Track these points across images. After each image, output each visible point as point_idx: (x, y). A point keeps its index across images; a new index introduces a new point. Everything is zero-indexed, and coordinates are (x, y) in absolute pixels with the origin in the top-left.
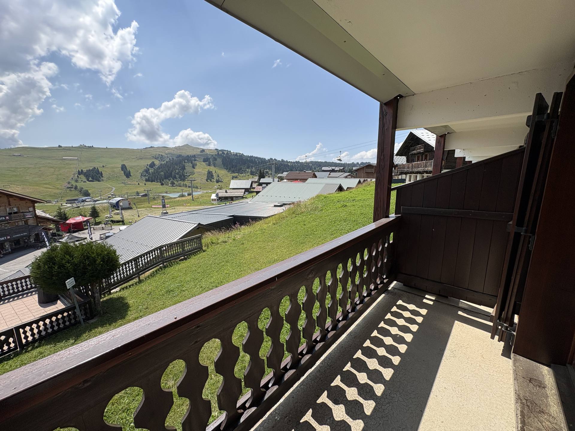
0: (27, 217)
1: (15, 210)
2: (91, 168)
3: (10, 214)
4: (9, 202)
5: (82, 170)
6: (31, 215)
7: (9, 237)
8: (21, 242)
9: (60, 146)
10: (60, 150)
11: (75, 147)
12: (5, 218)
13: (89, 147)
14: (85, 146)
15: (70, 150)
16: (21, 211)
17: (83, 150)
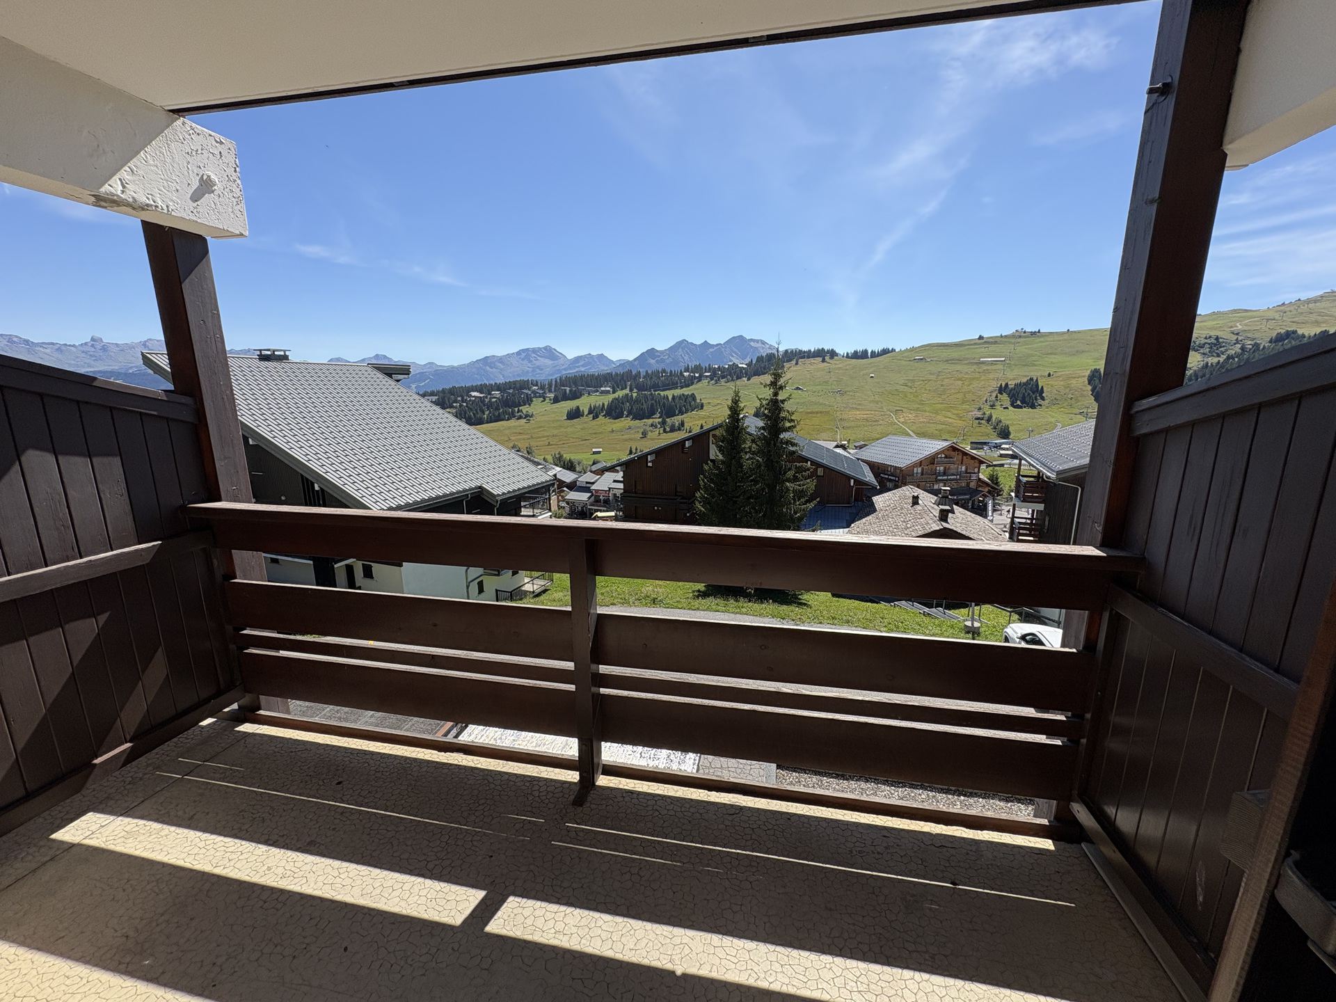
0: (972, 479)
1: (965, 469)
2: (1024, 380)
3: (961, 473)
4: (962, 460)
5: (1007, 385)
6: (975, 477)
9: (981, 338)
10: (980, 344)
11: (1006, 336)
12: (957, 477)
13: (1033, 334)
14: (1025, 332)
15: (996, 343)
16: (968, 471)
17: (1019, 340)
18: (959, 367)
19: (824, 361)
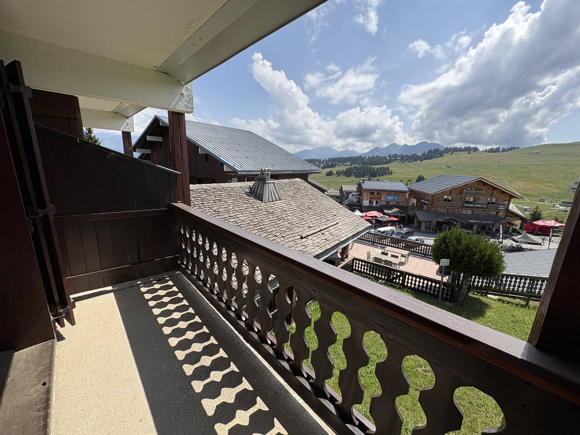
0: (499, 209)
1: (494, 200)
3: (489, 203)
4: (492, 193)
6: (503, 208)
7: (478, 221)
8: (486, 228)
12: (483, 206)
16: (498, 203)
18: (565, 158)
19: (469, 153)
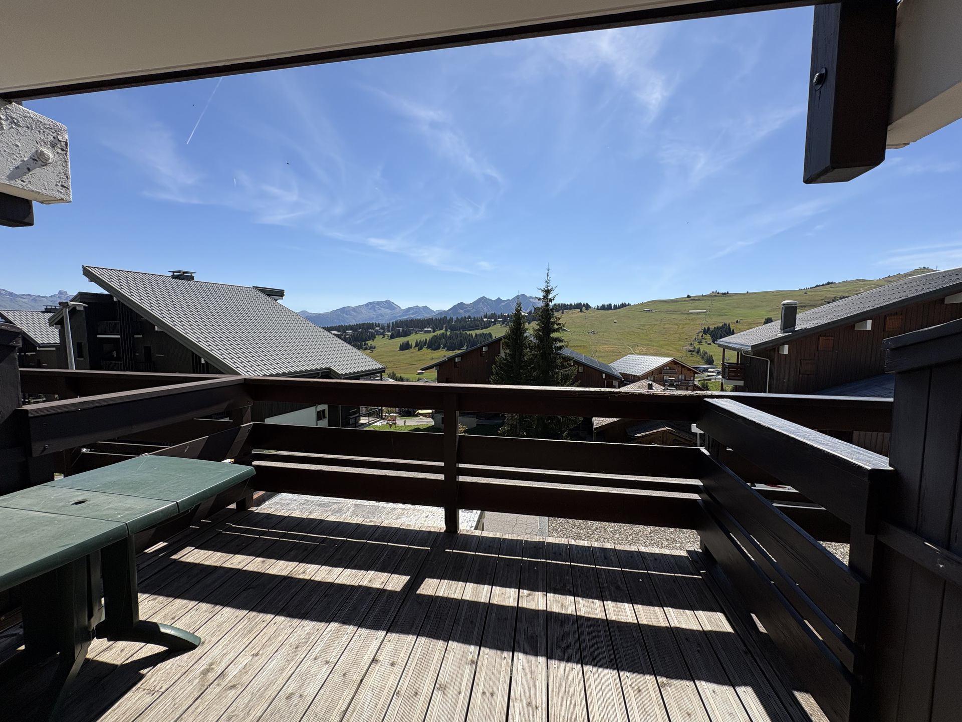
2: (721, 325)
5: (709, 328)
9: (688, 296)
10: (688, 301)
11: (705, 296)
13: (724, 294)
14: (718, 293)
15: (699, 300)
17: (715, 298)
18: (674, 316)
19: (581, 311)
